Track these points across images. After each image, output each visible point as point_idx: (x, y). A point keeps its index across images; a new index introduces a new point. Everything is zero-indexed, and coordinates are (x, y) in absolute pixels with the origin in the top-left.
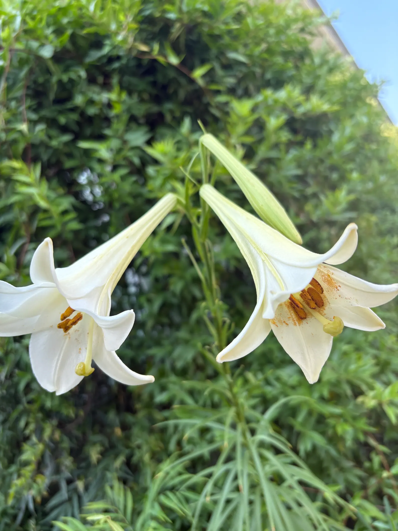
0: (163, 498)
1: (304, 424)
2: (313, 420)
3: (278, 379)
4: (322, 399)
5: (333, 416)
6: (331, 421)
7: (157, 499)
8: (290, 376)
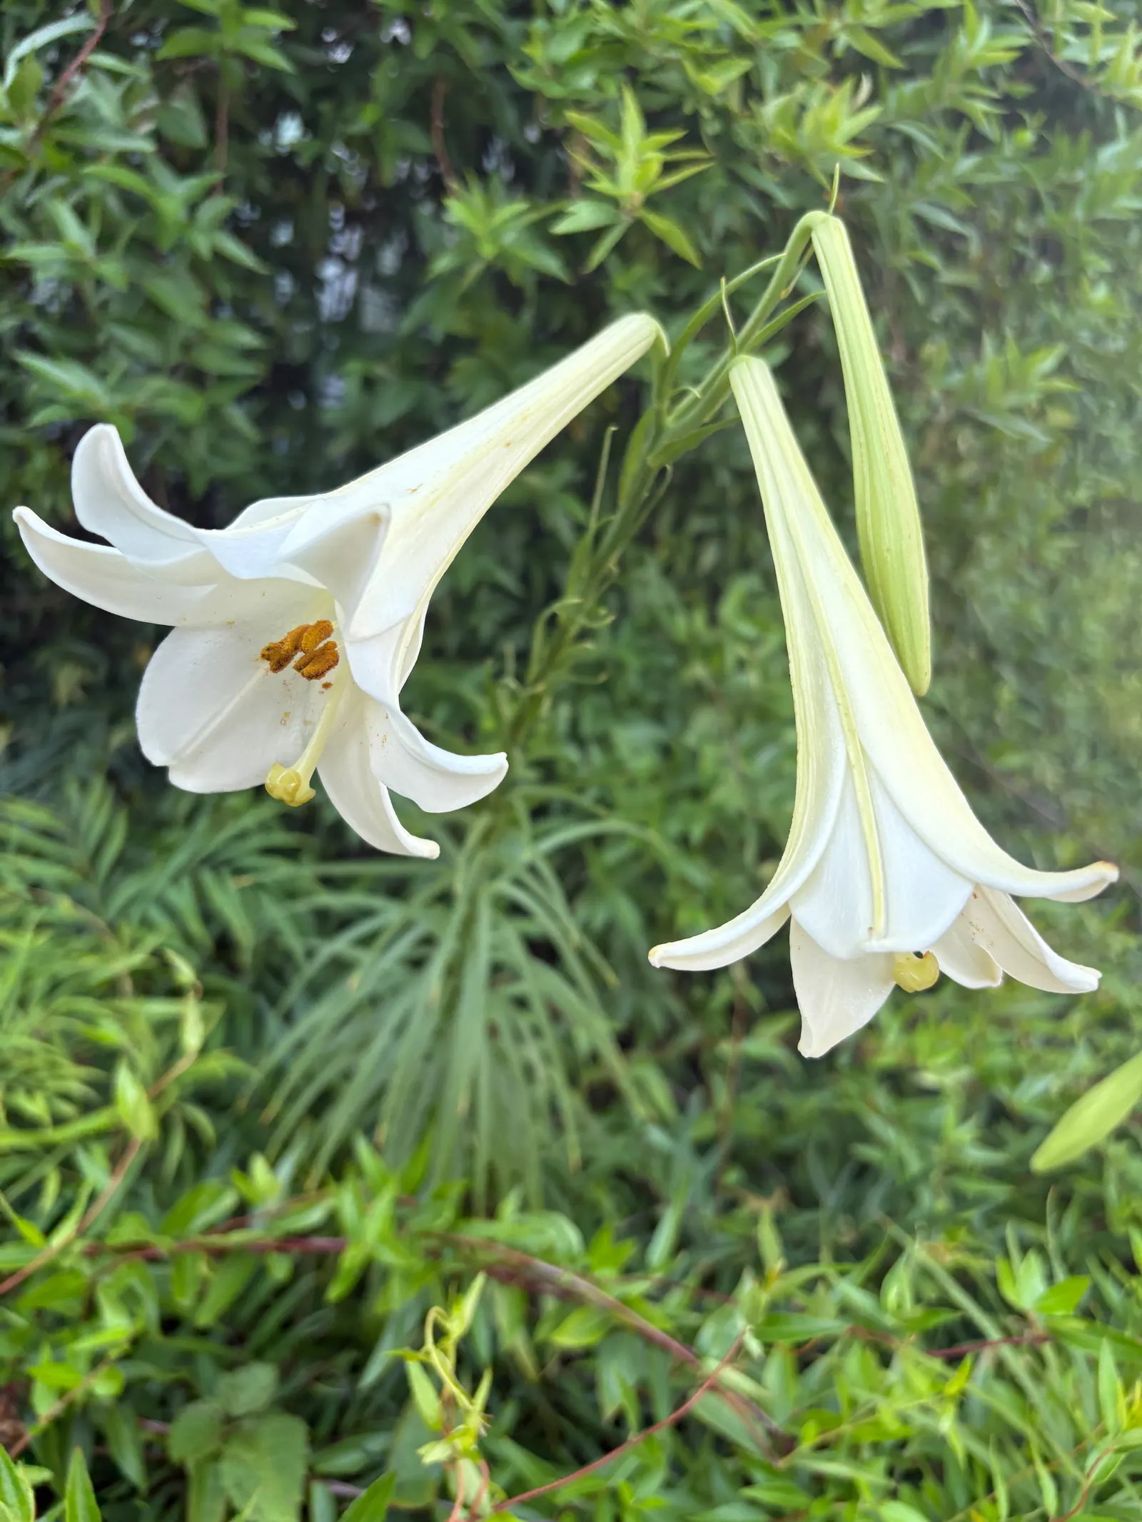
0: (208, 878)
1: (612, 871)
2: (636, 870)
3: (605, 742)
4: (683, 842)
5: (685, 883)
6: (674, 892)
7: (192, 872)
8: (636, 751)
